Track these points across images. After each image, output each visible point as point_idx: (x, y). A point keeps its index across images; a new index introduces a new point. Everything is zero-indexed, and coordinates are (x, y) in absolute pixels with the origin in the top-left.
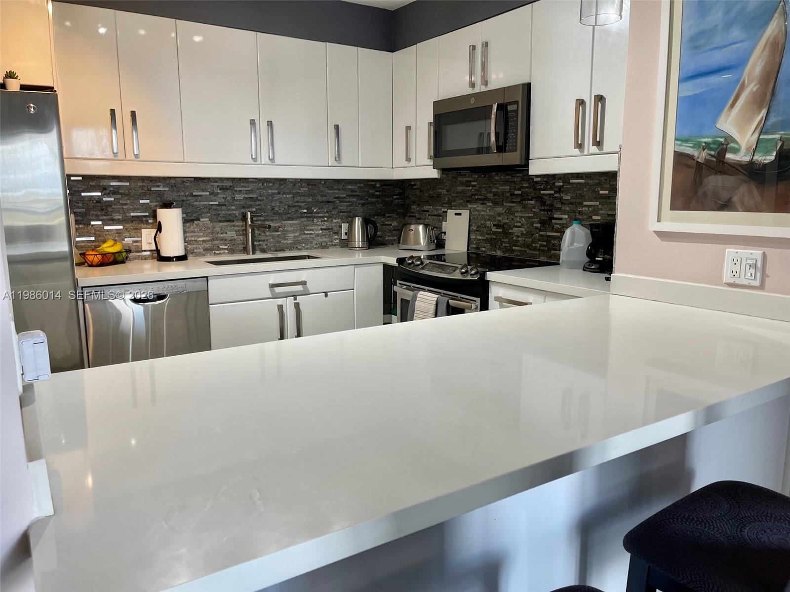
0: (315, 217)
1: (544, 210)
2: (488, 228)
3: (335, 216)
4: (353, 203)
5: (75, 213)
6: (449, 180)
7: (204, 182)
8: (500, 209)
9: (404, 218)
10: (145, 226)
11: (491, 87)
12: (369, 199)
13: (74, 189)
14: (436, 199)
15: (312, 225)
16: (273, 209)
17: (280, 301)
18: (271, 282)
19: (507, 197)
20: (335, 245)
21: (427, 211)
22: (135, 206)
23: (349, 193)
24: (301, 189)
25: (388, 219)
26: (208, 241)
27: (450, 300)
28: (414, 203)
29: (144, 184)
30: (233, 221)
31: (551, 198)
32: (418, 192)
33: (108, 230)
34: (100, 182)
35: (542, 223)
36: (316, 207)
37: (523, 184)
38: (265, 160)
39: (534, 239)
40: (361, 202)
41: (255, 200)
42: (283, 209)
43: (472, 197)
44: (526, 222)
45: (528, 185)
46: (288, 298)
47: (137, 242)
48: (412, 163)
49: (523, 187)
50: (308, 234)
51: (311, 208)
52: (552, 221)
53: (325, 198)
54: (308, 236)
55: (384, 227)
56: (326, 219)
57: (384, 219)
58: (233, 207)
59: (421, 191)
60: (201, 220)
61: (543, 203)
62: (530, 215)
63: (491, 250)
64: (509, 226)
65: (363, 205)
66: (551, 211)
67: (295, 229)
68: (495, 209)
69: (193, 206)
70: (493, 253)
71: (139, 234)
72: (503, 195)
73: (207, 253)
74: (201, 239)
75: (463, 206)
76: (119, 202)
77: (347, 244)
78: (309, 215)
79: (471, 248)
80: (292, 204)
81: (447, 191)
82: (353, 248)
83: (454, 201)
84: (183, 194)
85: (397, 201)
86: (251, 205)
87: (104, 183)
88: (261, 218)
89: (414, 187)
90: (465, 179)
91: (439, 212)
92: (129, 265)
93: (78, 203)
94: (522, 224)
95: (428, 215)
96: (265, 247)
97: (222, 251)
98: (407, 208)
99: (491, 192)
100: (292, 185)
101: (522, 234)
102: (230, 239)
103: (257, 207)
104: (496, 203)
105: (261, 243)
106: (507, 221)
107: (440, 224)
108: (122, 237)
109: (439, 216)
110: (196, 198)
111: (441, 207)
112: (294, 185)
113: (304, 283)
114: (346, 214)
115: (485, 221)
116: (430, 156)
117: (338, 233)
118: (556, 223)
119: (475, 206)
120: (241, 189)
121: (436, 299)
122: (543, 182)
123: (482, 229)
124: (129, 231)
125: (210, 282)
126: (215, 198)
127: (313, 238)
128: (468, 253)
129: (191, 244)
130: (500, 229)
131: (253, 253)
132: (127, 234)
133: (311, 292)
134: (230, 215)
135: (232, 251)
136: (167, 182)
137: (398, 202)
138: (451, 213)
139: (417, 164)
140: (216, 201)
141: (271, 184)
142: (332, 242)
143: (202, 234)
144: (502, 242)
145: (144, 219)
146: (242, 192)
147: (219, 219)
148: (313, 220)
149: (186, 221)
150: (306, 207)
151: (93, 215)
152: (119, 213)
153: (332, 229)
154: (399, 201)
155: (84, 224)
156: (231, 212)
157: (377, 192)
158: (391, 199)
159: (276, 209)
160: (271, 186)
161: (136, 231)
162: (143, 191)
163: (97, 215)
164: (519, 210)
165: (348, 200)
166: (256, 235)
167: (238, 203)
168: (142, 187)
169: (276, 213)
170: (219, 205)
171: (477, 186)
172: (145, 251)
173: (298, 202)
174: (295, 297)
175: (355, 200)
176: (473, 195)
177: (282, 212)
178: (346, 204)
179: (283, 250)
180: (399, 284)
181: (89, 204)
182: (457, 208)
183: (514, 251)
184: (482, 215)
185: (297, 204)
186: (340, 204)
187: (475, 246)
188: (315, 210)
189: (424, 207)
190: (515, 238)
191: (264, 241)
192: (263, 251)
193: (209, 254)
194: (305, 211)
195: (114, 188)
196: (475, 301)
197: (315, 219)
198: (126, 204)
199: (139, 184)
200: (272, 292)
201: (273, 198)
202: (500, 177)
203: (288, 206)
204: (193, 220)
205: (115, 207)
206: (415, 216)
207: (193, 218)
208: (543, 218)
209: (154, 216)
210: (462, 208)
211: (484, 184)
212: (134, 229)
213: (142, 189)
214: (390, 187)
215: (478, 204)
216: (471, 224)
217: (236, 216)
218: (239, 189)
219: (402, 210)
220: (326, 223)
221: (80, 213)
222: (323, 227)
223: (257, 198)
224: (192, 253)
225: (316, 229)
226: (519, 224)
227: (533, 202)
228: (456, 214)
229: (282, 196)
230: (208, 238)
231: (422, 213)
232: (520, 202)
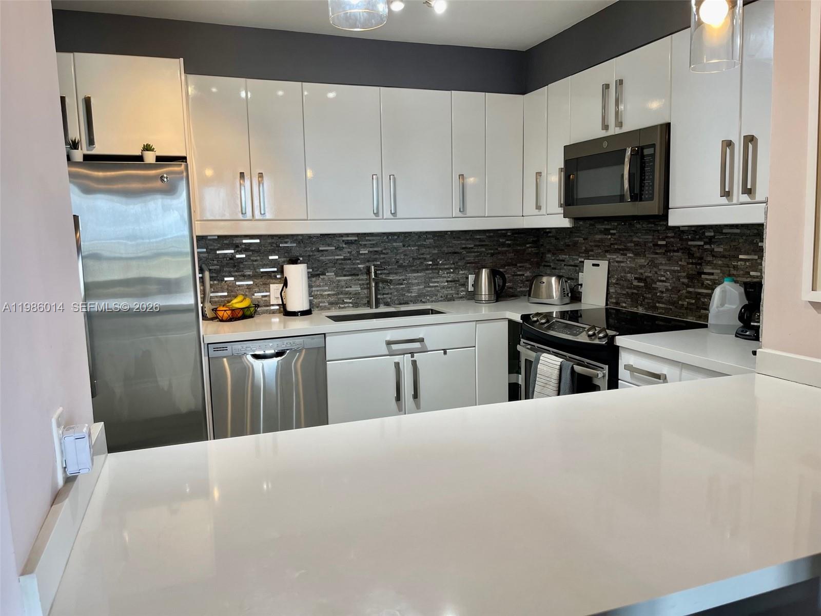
0: (440, 269)
1: (692, 263)
2: (629, 281)
3: (461, 267)
4: (481, 253)
5: (210, 270)
6: (587, 228)
7: (330, 237)
8: (642, 261)
9: (538, 268)
10: (274, 281)
11: (626, 128)
12: (499, 249)
13: (209, 248)
14: (573, 248)
15: (437, 278)
16: (397, 262)
17: (397, 359)
18: (388, 338)
19: (650, 248)
20: (461, 298)
21: (563, 261)
22: (264, 262)
23: (478, 243)
24: (427, 241)
25: (520, 269)
26: (333, 295)
27: (574, 365)
28: (549, 251)
29: (273, 241)
30: (358, 275)
31: (700, 250)
32: (553, 241)
33: (239, 286)
34: (233, 240)
35: (689, 277)
36: (441, 258)
37: (667, 233)
38: (387, 214)
39: (681, 295)
40: (490, 251)
41: (380, 253)
42: (408, 262)
43: (611, 247)
44: (671, 277)
45: (673, 235)
46: (405, 355)
47: (265, 296)
48: (543, 211)
49: (667, 237)
50: (433, 287)
51: (437, 260)
52: (701, 276)
53: (451, 249)
54: (433, 289)
55: (516, 277)
56: (452, 270)
57: (514, 269)
58: (358, 261)
59: (557, 239)
60: (327, 274)
61: (691, 255)
62: (676, 268)
63: (632, 306)
64: (652, 280)
65: (492, 255)
66: (700, 264)
67: (420, 281)
68: (636, 260)
69: (318, 261)
70: (634, 310)
71: (267, 289)
72: (645, 245)
73: (332, 307)
74: (326, 293)
75: (603, 258)
76: (250, 259)
77: (473, 296)
78: (434, 267)
79: (610, 302)
80: (417, 256)
81: (584, 239)
82: (479, 301)
83: (592, 251)
84: (309, 249)
85: (530, 249)
86: (376, 259)
87: (237, 241)
88: (385, 272)
89: (549, 235)
90: (604, 227)
91: (576, 262)
92: (257, 319)
93: (214, 261)
94: (667, 279)
95: (563, 265)
96: (389, 300)
97: (346, 305)
98: (542, 257)
99: (631, 242)
100: (417, 237)
101: (667, 290)
102: (354, 292)
103: (382, 261)
104: (637, 254)
105: (385, 296)
106: (650, 275)
107: (576, 275)
108: (253, 293)
109: (577, 266)
110: (322, 253)
111: (577, 257)
112: (420, 237)
113: (421, 340)
114: (473, 265)
115: (625, 273)
116: (561, 204)
117: (465, 285)
118: (706, 279)
119: (614, 257)
120: (366, 243)
121: (559, 363)
122: (692, 232)
123: (622, 282)
124: (258, 286)
125: (327, 338)
126: (340, 252)
127: (438, 291)
128: (606, 309)
129: (316, 298)
130: (641, 282)
131: (377, 307)
132: (257, 289)
133: (429, 349)
134: (355, 268)
135: (356, 305)
136: (295, 238)
137: (532, 251)
138: (588, 263)
139: (548, 212)
140: (341, 256)
141: (396, 237)
142: (458, 294)
143: (327, 288)
144: (645, 298)
145: (273, 274)
146: (367, 246)
147: (344, 273)
148: (439, 272)
149: (311, 276)
150: (431, 259)
151: (226, 272)
152: (249, 268)
153: (458, 281)
154: (533, 249)
155: (218, 280)
156: (356, 266)
157: (508, 240)
158: (524, 248)
159: (401, 262)
160: (396, 239)
161: (265, 286)
162: (273, 248)
163: (230, 272)
164: (664, 262)
165: (476, 250)
166: (380, 288)
167: (363, 257)
168: (271, 244)
169: (401, 266)
170: (344, 259)
171: (617, 234)
172: (273, 305)
173: (423, 254)
174: (412, 354)
175: (484, 250)
176: (611, 244)
177: (406, 264)
178: (473, 254)
179: (406, 303)
180: (524, 343)
181: (223, 261)
182: (595, 258)
183: (657, 308)
184: (622, 266)
185: (422, 256)
186: (467, 254)
187: (614, 301)
188: (440, 262)
189: (560, 256)
190: (658, 294)
191: (388, 294)
192: (387, 304)
193: (334, 308)
194: (431, 263)
195: (245, 245)
196: (603, 368)
197: (441, 271)
198: (256, 261)
199: (269, 241)
200: (389, 349)
201: (397, 250)
202: (642, 225)
203: (413, 259)
204: (318, 275)
205: (246, 263)
206: (550, 266)
207: (319, 272)
208: (691, 272)
209: (281, 271)
210: (600, 258)
211: (625, 232)
212: (263, 284)
213: (271, 246)
214: (522, 235)
215: (618, 255)
216: (610, 276)
217: (361, 270)
218: (363, 243)
219: (536, 260)
220: (452, 275)
221: (215, 270)
222: (449, 279)
223: (382, 251)
224: (317, 307)
225: (441, 281)
226: (663, 278)
227: (679, 254)
228: (594, 265)
229: (407, 248)
230: (333, 292)
231: (557, 262)
232: (664, 254)
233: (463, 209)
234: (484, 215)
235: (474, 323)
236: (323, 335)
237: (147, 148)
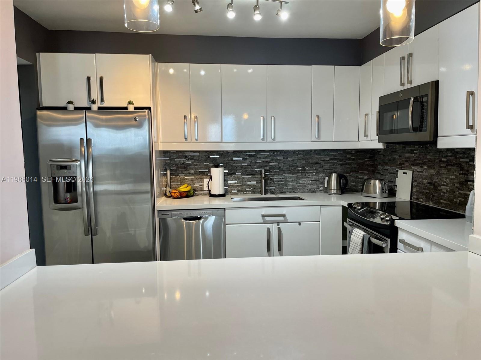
0: (307, 173)
1: (462, 174)
2: (424, 184)
3: (321, 172)
4: (334, 164)
5: (171, 170)
6: (401, 149)
7: (239, 153)
8: (432, 171)
9: (374, 174)
10: (206, 177)
12: (346, 161)
13: (171, 157)
14: (393, 162)
15: (305, 178)
16: (279, 168)
17: (268, 226)
18: (263, 213)
19: (437, 163)
20: (320, 191)
21: (387, 170)
22: (201, 166)
23: (332, 158)
24: (298, 155)
25: (360, 174)
26: (240, 186)
27: (371, 237)
28: (380, 164)
29: (206, 154)
30: (255, 175)
31: (467, 165)
32: (382, 157)
33: (187, 179)
34: (184, 153)
35: (461, 183)
36: (308, 166)
37: (448, 153)
38: (269, 139)
39: (455, 195)
40: (340, 163)
41: (269, 162)
42: (286, 168)
43: (414, 162)
44: (450, 183)
45: (451, 154)
46: (274, 224)
47: (201, 185)
48: (369, 138)
49: (447, 156)
50: (302, 183)
51: (305, 167)
52: (467, 183)
53: (315, 161)
54: (302, 185)
55: (357, 179)
56: (314, 174)
57: (357, 174)
58: (255, 167)
59: (384, 156)
60: (236, 174)
61: (462, 169)
62: (453, 177)
63: (426, 201)
64: (438, 184)
65: (342, 165)
66: (467, 175)
67: (293, 180)
68: (429, 171)
69: (232, 166)
70: (427, 204)
71: (202, 181)
72: (434, 161)
73: (239, 193)
74: (236, 185)
75: (408, 168)
76: (193, 164)
77: (327, 190)
78: (303, 171)
79: (413, 198)
80: (292, 164)
81: (399, 156)
82: (330, 193)
83: (404, 164)
84: (227, 159)
85: (368, 162)
86: (266, 166)
87: (186, 154)
88: (272, 173)
89: (380, 153)
90: (410, 148)
91: (394, 171)
92: (195, 198)
93: (173, 164)
94: (447, 184)
95: (387, 173)
96: (274, 190)
97: (247, 192)
98: (376, 167)
99: (426, 159)
100: (292, 153)
101: (447, 191)
102: (253, 185)
103: (270, 167)
104: (429, 167)
105: (271, 188)
106: (437, 181)
107: (394, 179)
108: (194, 183)
109: (394, 173)
110: (234, 162)
111: (395, 168)
112: (294, 153)
113: (284, 216)
114: (329, 171)
115: (423, 179)
116: (378, 134)
117: (323, 183)
118: (471, 185)
119: (416, 168)
120: (260, 156)
121: (362, 235)
122: (462, 153)
123: (420, 185)
124: (197, 180)
126: (245, 161)
127: (305, 186)
128: (411, 202)
129: (230, 188)
130: (432, 186)
131: (266, 193)
132: (196, 181)
133: (289, 221)
134: (253, 171)
135: (253, 192)
136: (219, 153)
137: (369, 163)
138: (401, 172)
139: (372, 139)
140: (245, 163)
141: (279, 153)
142: (318, 188)
143: (236, 182)
144: (433, 196)
145: (206, 173)
146: (261, 158)
147: (247, 173)
148: (306, 175)
149: (225, 175)
150: (301, 166)
151: (180, 171)
152: (193, 169)
153: (319, 180)
154: (370, 162)
155: (175, 175)
156: (254, 170)
157: (352, 156)
158: (364, 161)
159: (282, 168)
160: (279, 154)
161: (201, 180)
162: (206, 158)
163: (182, 171)
164: (445, 173)
165: (330, 162)
166: (268, 183)
167: (258, 164)
168: (205, 156)
169: (281, 170)
170: (247, 165)
171: (418, 154)
172: (205, 190)
173: (296, 163)
174: (278, 224)
175: (336, 162)
176: (415, 160)
177: (285, 169)
178: (329, 164)
179: (285, 193)
180: (348, 221)
181: (178, 165)
182: (405, 169)
183: (441, 203)
184: (421, 175)
185: (295, 165)
186: (325, 164)
187: (415, 197)
188: (307, 169)
189: (386, 167)
190: (442, 194)
191: (273, 187)
192: (272, 193)
193: (240, 194)
194: (301, 169)
195: (191, 156)
196: (387, 240)
197: (307, 174)
198: (196, 165)
199: (204, 154)
200: (264, 220)
201: (280, 161)
202: (433, 147)
203: (290, 166)
204: (232, 174)
205: (191, 166)
206: (380, 173)
207: (232, 173)
208: (462, 180)
209: (210, 171)
210: (408, 169)
211: (422, 152)
212: (200, 178)
213: (205, 157)
214: (363, 153)
215: (418, 167)
216: (413, 180)
217: (257, 172)
218: (259, 156)
219: (372, 169)
220: (314, 177)
221: (174, 169)
222: (312, 179)
223: (270, 161)
224: (231, 193)
225: (306, 181)
226: (444, 183)
227: (455, 167)
228: (404, 173)
229: (286, 160)
230: (240, 185)
231: (384, 171)
232: (446, 167)
233: (318, 137)
234: (332, 140)
235: (319, 207)
236: (224, 209)
237: (130, 103)
